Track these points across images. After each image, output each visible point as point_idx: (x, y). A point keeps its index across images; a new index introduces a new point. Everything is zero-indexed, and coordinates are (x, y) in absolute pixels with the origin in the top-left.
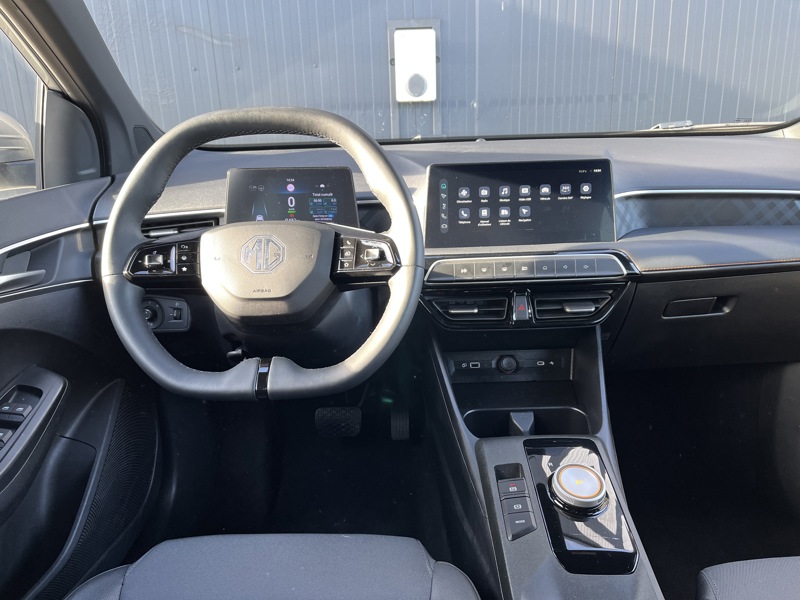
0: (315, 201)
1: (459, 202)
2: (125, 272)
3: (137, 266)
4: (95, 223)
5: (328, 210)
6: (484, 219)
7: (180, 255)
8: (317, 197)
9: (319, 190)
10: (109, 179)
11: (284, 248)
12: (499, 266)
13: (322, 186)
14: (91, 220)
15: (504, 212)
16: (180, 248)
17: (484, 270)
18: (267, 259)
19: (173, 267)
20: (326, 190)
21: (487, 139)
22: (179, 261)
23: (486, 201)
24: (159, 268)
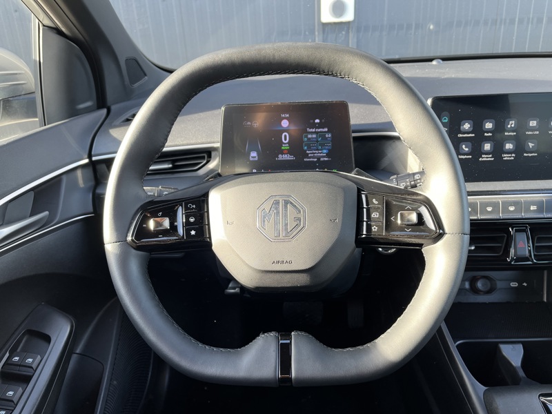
0: (310, 136)
1: (460, 135)
2: (129, 238)
3: (142, 232)
4: (94, 159)
5: (322, 145)
6: (487, 153)
7: (187, 218)
8: (312, 133)
9: (314, 126)
10: (104, 111)
11: (304, 212)
12: (506, 204)
13: (317, 121)
14: (90, 156)
15: (509, 146)
16: (187, 208)
17: (489, 209)
18: (286, 225)
19: (181, 231)
20: (321, 125)
21: (445, 59)
22: (187, 223)
23: (490, 134)
24: (165, 232)
